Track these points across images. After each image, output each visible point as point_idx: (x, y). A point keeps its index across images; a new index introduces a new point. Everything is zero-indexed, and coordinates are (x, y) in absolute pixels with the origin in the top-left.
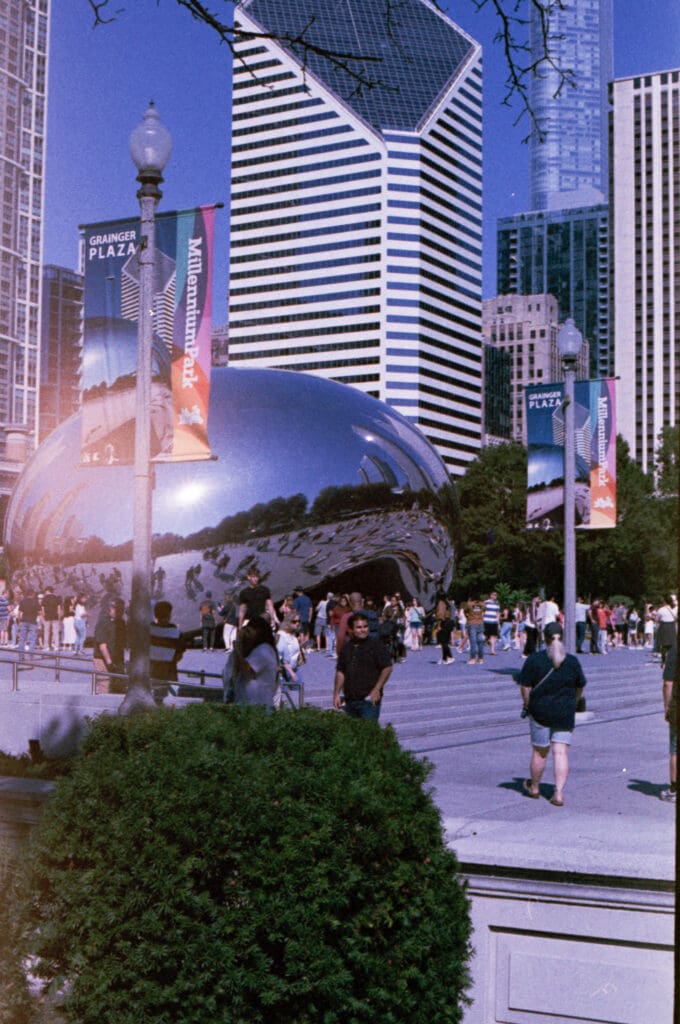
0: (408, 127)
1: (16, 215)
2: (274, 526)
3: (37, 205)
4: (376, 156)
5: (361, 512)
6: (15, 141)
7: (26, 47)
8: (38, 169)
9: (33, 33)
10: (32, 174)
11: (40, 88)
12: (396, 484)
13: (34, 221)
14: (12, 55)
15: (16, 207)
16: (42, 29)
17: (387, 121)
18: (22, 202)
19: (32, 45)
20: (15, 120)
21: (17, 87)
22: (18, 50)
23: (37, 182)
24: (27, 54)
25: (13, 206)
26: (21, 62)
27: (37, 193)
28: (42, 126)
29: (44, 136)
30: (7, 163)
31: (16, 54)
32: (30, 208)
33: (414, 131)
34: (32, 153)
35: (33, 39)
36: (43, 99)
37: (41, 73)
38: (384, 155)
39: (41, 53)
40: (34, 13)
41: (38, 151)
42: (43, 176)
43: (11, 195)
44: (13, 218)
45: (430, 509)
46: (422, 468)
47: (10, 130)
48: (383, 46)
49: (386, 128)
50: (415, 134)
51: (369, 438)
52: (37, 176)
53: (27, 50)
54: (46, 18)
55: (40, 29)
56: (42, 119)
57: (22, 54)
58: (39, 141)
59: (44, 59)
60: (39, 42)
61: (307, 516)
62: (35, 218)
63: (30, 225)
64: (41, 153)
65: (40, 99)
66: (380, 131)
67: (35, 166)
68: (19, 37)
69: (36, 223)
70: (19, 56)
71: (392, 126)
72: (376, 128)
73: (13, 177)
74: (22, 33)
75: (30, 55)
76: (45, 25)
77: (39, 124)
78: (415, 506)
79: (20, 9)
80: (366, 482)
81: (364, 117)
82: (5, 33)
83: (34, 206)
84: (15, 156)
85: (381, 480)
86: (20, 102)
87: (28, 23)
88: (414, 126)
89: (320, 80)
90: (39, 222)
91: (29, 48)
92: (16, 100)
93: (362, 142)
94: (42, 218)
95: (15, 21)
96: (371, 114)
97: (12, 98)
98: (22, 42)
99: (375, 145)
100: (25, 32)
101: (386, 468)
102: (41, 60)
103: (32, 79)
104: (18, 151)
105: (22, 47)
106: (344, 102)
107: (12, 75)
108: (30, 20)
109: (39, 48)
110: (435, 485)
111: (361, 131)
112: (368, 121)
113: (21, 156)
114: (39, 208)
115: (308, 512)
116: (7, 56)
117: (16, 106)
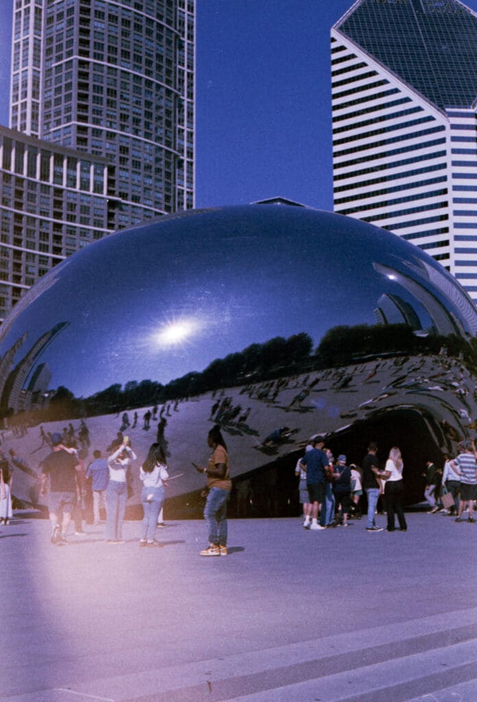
0: (466, 106)
1: (175, 188)
2: (274, 369)
3: (190, 181)
4: (442, 128)
5: (377, 355)
6: (172, 135)
7: (179, 67)
8: (190, 155)
9: (184, 57)
10: (185, 158)
11: (190, 95)
12: (419, 328)
13: (188, 192)
14: (168, 72)
15: (175, 183)
16: (190, 53)
17: (449, 102)
18: (179, 178)
19: (183, 65)
20: (172, 119)
21: (173, 95)
22: (173, 70)
23: (190, 164)
24: (179, 72)
25: (172, 182)
26: (175, 77)
27: (190, 172)
28: (192, 123)
29: (194, 130)
30: (167, 151)
31: (171, 72)
32: (185, 184)
33: (470, 108)
34: (186, 144)
35: (184, 60)
36: (192, 104)
37: (190, 85)
38: (448, 127)
39: (189, 71)
40: (184, 42)
41: (190, 142)
42: (194, 160)
43: (170, 174)
44: (172, 190)
45: (461, 357)
46: (452, 314)
47: (168, 127)
48: (443, 48)
49: (448, 107)
50: (471, 110)
51: (392, 277)
52: (189, 160)
53: (180, 69)
54: (192, 45)
55: (188, 53)
56: (192, 119)
57: (175, 73)
58: (190, 134)
59: (192, 75)
60: (188, 63)
61: (313, 358)
62: (189, 190)
63: (185, 196)
64: (192, 143)
65: (190, 104)
66: (443, 109)
67: (188, 152)
68: (173, 59)
69: (190, 194)
70: (173, 73)
71: (453, 105)
72: (441, 107)
73: (172, 161)
74: (175, 57)
75: (181, 72)
76: (192, 51)
77: (190, 122)
78: (442, 351)
79: (173, 39)
80: (383, 323)
81: (431, 100)
82: (162, 57)
83: (188, 182)
84: (172, 145)
85: (402, 321)
86: (175, 107)
87: (180, 50)
88: (470, 104)
89: (397, 75)
90: (192, 194)
91: (182, 68)
92: (172, 105)
93: (430, 119)
94: (194, 190)
95: (169, 48)
96: (436, 97)
97: (169, 104)
98: (175, 62)
99: (440, 120)
100: (178, 56)
101: (408, 309)
102: (190, 76)
103: (183, 90)
104: (175, 142)
105: (175, 67)
106: (415, 90)
107: (169, 87)
108: (181, 47)
109: (188, 67)
110: (467, 334)
111: (429, 110)
112: (434, 102)
113: (177, 146)
114: (192, 183)
115: (312, 354)
116: (165, 73)
117: (172, 110)
